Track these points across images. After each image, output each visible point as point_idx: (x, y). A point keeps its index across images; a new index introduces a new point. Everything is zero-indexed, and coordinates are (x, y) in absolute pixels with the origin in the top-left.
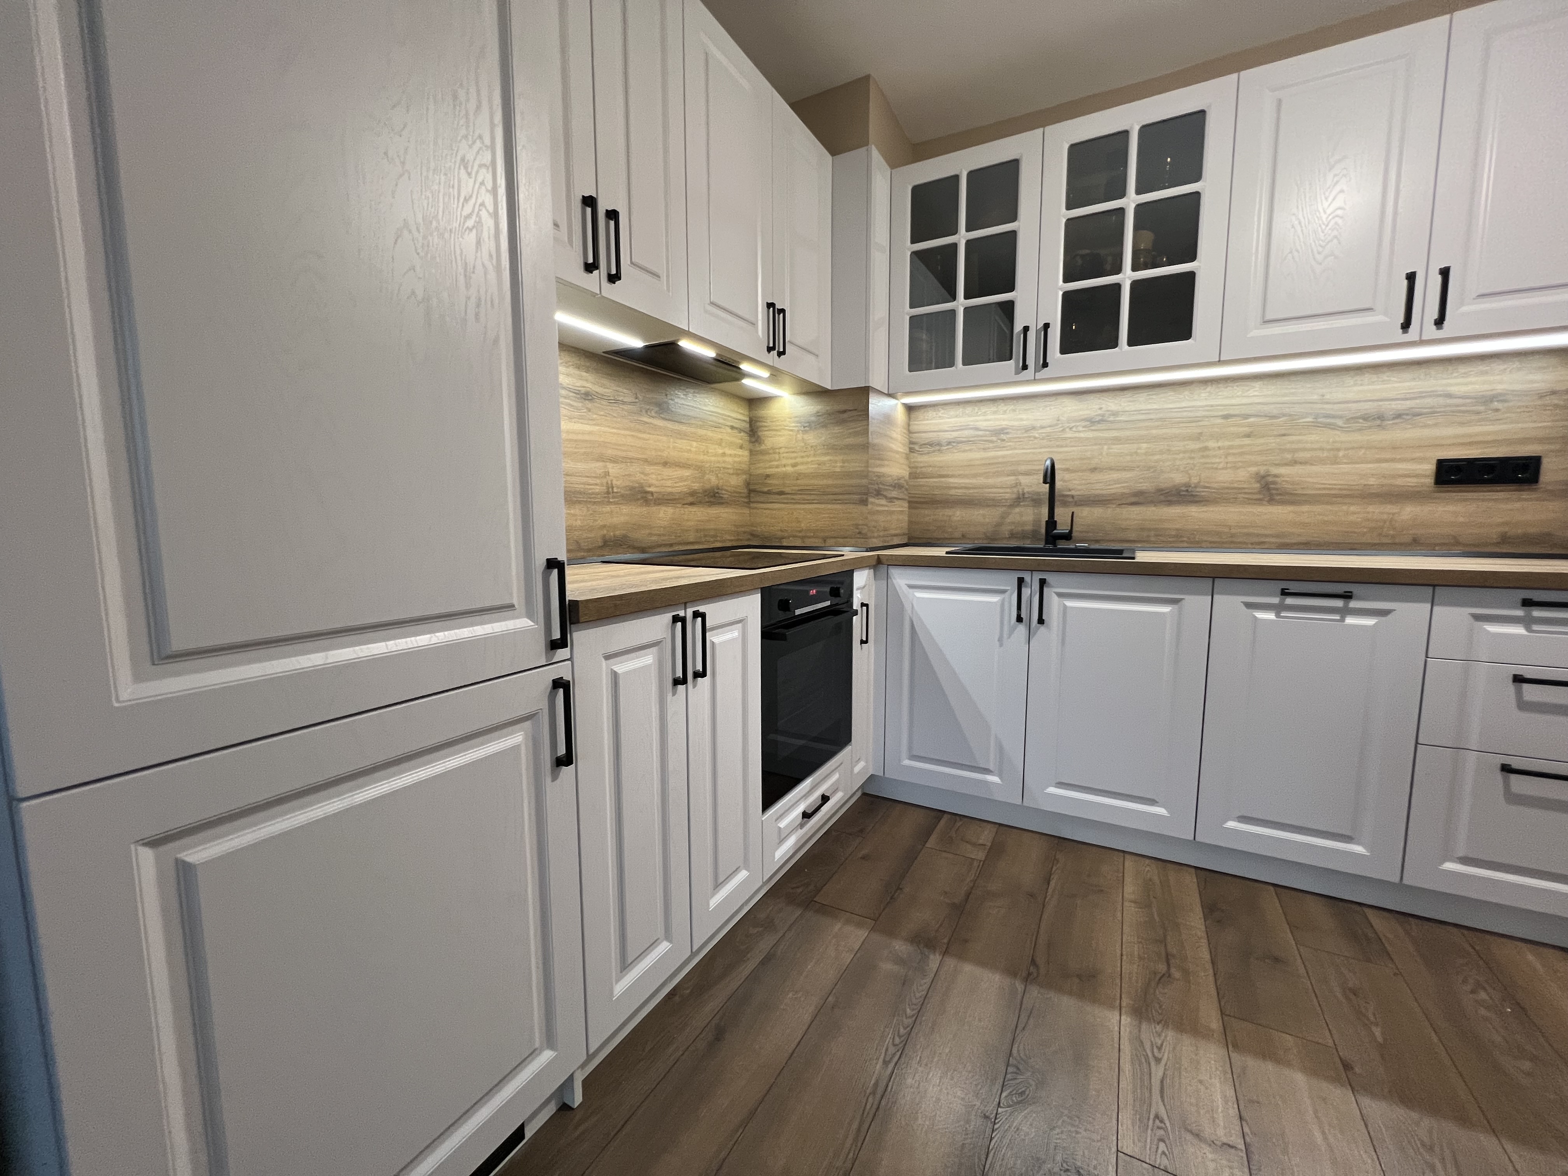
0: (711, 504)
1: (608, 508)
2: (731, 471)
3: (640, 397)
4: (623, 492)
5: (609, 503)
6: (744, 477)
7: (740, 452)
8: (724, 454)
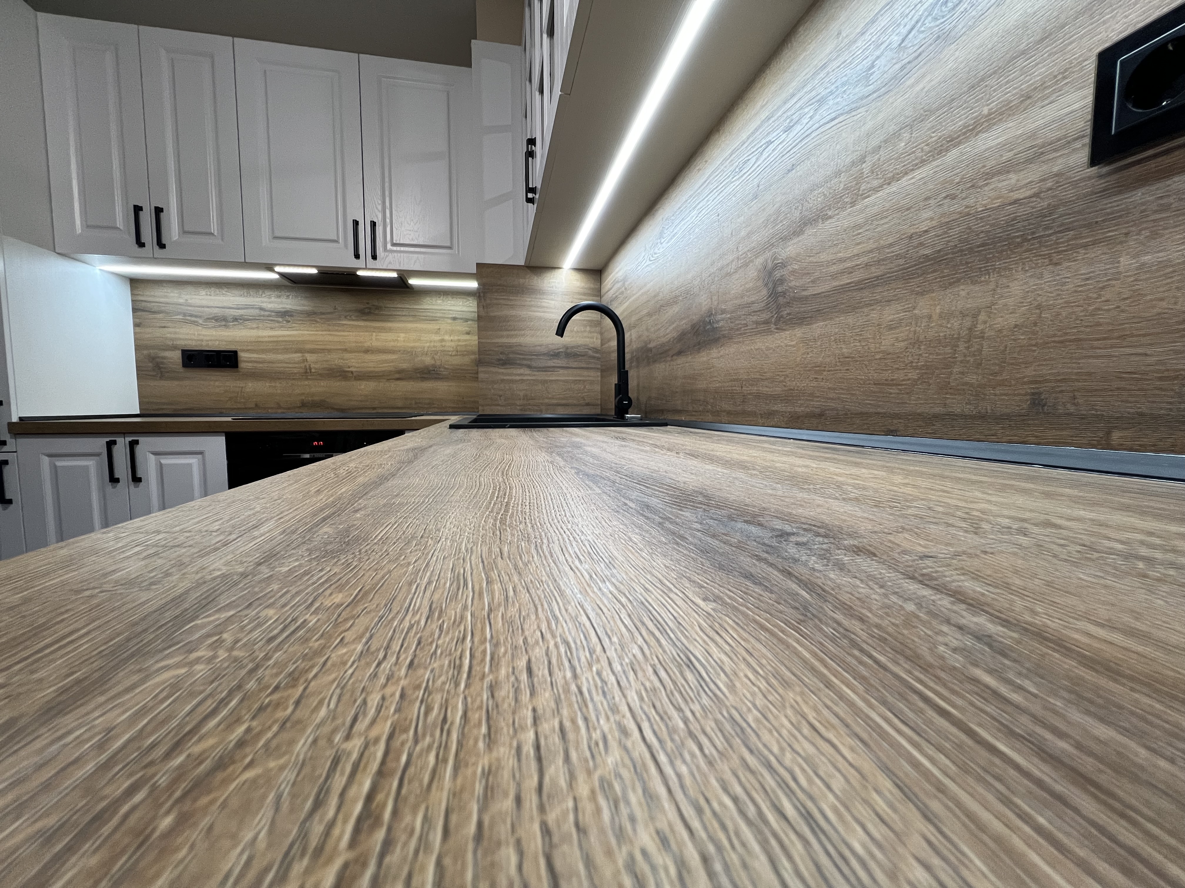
0: (423, 379)
1: (306, 383)
2: (454, 353)
3: (339, 309)
4: (320, 372)
5: (307, 379)
6: (473, 357)
7: (467, 337)
8: (442, 340)
